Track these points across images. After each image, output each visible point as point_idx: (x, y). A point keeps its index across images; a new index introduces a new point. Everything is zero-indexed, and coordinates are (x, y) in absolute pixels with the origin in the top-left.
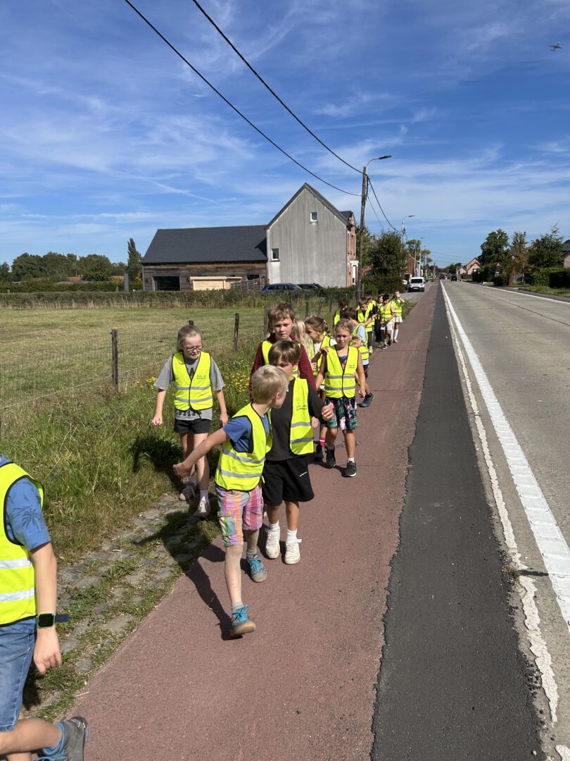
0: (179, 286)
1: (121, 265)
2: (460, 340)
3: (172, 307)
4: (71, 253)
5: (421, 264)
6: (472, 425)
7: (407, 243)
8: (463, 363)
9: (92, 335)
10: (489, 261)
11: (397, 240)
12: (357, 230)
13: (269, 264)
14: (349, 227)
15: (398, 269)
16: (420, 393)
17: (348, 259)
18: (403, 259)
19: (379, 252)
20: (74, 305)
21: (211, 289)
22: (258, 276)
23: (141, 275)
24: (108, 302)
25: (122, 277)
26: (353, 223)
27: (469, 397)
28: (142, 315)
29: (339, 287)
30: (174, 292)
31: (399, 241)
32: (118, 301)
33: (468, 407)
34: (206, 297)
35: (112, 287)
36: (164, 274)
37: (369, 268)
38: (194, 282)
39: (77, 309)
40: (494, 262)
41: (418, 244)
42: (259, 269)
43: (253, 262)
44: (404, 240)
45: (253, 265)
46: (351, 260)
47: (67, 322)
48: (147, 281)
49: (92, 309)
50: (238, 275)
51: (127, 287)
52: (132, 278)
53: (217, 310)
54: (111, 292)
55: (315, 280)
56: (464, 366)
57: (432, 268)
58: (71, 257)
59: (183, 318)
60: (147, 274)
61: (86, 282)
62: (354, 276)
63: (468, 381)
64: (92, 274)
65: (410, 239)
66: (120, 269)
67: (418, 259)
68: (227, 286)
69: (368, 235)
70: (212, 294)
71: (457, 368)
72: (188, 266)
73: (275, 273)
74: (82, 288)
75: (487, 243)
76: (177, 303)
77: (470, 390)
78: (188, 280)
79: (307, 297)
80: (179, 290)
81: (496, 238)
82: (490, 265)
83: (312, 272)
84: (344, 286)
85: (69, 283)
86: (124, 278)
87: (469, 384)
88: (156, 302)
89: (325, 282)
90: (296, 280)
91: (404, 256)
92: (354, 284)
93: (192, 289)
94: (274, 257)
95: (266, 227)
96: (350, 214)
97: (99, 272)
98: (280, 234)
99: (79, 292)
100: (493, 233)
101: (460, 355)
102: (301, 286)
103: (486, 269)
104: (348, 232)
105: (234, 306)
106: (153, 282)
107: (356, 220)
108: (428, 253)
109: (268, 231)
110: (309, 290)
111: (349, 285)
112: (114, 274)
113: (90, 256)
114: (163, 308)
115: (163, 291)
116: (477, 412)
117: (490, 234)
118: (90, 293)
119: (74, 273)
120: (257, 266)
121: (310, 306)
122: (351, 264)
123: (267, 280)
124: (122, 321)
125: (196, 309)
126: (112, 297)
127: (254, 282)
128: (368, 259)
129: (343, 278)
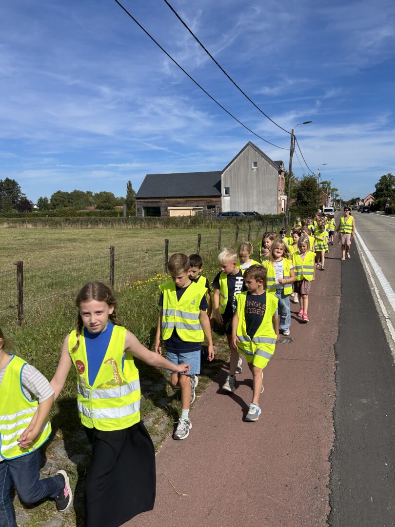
0: (160, 214)
1: (122, 198)
2: (365, 255)
3: (155, 228)
4: (89, 191)
5: (331, 198)
6: (384, 327)
7: (321, 183)
8: (370, 274)
9: (100, 247)
10: (381, 196)
11: (315, 181)
12: (286, 174)
13: (222, 198)
14: (280, 172)
15: (315, 202)
16: (339, 297)
17: (279, 195)
18: (318, 194)
19: (301, 189)
20: (89, 226)
21: (182, 216)
22: (214, 207)
23: (135, 205)
24: (112, 224)
25: (122, 207)
26: (283, 169)
27: (378, 302)
28: (134, 233)
29: (272, 214)
30: (157, 217)
31: (316, 182)
32: (119, 224)
33: (379, 310)
34: (179, 221)
35: (115, 214)
36: (150, 205)
37: (293, 201)
38: (170, 211)
39: (92, 228)
40: (385, 197)
41: (329, 184)
42: (216, 202)
43: (212, 197)
44: (319, 181)
45: (211, 199)
46: (281, 195)
47: (83, 238)
48: (138, 210)
49: (101, 228)
50: (200, 206)
51: (125, 214)
52: (129, 208)
53: (186, 231)
54: (114, 218)
55: (255, 209)
56: (371, 276)
57: (338, 201)
58: (89, 193)
59: (162, 236)
60: (139, 205)
61: (98, 210)
62: (283, 207)
63: (376, 289)
64: (102, 204)
65: (323, 180)
66: (121, 202)
67: (329, 194)
68: (193, 213)
69: (293, 178)
70: (182, 219)
71: (366, 278)
72: (167, 200)
73: (227, 205)
74: (96, 214)
75: (380, 184)
76: (158, 225)
77: (379, 297)
78: (166, 210)
79: (249, 221)
80: (160, 216)
81: (386, 180)
82: (382, 199)
83: (253, 203)
84: (276, 214)
85: (87, 211)
86: (123, 208)
87: (377, 291)
88: (144, 224)
89: (262, 211)
90: (241, 209)
91: (319, 192)
92: (283, 212)
93: (169, 215)
94: (226, 194)
95: (221, 173)
96: (281, 163)
97: (106, 204)
98: (231, 177)
99: (93, 217)
100: (385, 176)
101: (367, 267)
102: (245, 213)
103: (379, 202)
104: (279, 176)
105: (197, 227)
106: (143, 210)
107: (285, 167)
108: (336, 190)
109: (222, 175)
110: (251, 217)
111: (279, 213)
112: (117, 205)
113: (101, 192)
114: (149, 229)
115: (149, 217)
116: (387, 316)
117: (382, 177)
118: (100, 217)
119: (91, 204)
120: (214, 199)
121: (251, 227)
122: (281, 198)
123: (221, 209)
124: (121, 237)
125: (171, 230)
126: (115, 220)
127: (212, 211)
128: (293, 195)
129: (275, 208)
